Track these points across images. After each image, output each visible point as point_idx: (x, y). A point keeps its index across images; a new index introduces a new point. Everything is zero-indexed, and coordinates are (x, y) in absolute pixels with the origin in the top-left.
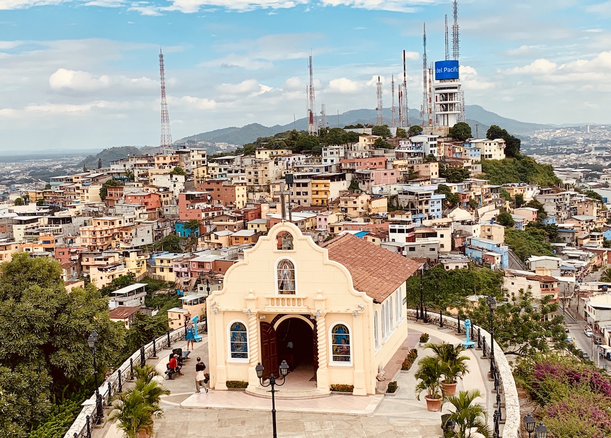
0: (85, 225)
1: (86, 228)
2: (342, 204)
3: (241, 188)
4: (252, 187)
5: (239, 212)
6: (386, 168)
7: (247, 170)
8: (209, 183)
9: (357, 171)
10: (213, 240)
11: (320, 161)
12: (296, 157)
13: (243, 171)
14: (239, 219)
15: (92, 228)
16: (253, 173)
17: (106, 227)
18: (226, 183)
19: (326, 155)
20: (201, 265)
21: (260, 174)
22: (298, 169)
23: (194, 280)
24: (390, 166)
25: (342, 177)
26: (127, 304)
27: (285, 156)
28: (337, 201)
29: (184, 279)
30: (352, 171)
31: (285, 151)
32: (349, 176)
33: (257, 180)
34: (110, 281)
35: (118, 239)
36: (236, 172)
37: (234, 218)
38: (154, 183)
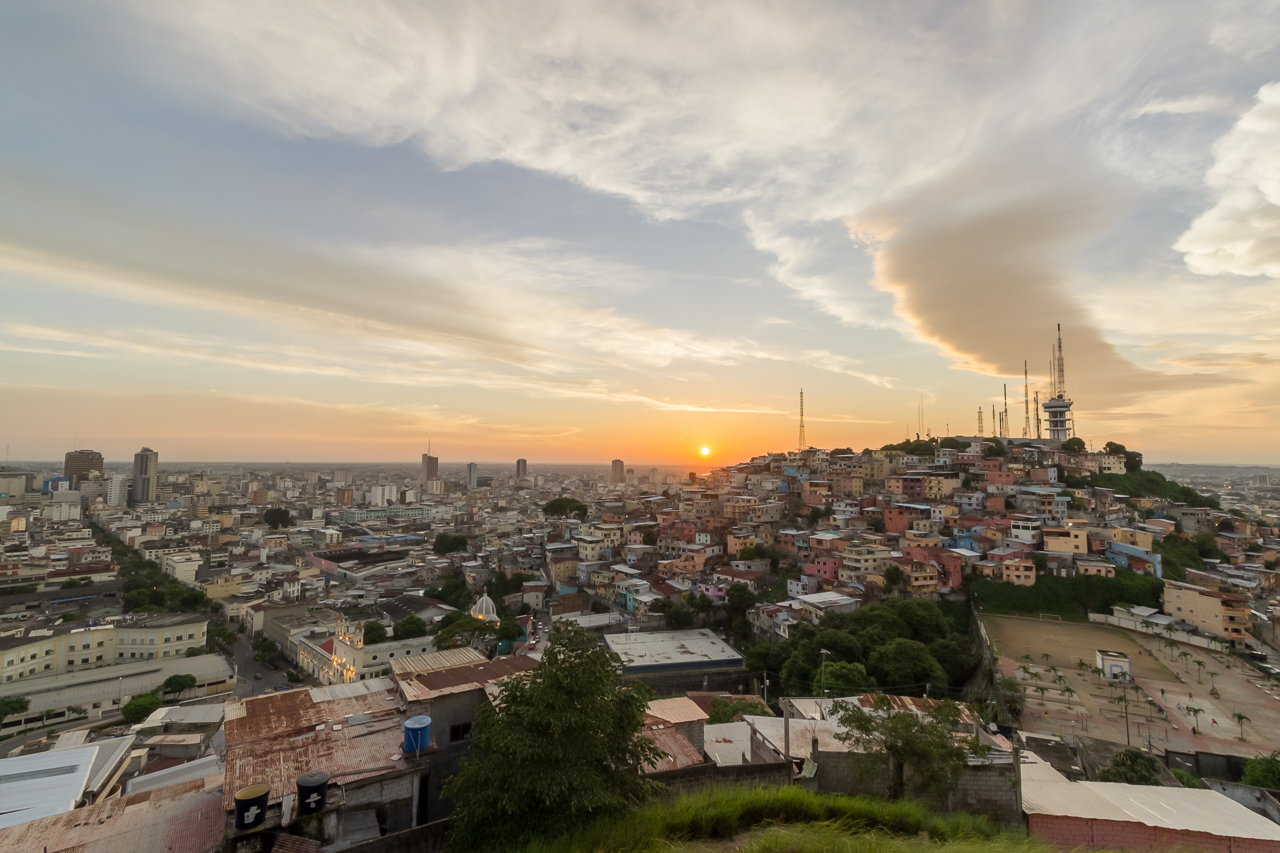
0: (729, 501)
1: (728, 504)
2: (956, 499)
3: (858, 480)
4: (868, 480)
5: (856, 500)
6: (1000, 470)
7: (864, 466)
8: (830, 474)
9: (971, 471)
10: (832, 522)
11: (933, 462)
12: (910, 457)
13: (860, 467)
14: (856, 505)
15: (732, 504)
16: (869, 469)
17: (743, 504)
18: (846, 476)
19: (938, 456)
20: (820, 542)
21: (875, 469)
22: (912, 467)
23: (813, 554)
24: (1004, 469)
25: (956, 476)
26: (753, 568)
27: (899, 456)
28: (951, 496)
29: (803, 553)
30: (966, 471)
31: (899, 452)
32: (962, 475)
33: (873, 475)
34: (742, 548)
35: (752, 515)
36: (855, 467)
37: (851, 505)
38: (785, 473)
